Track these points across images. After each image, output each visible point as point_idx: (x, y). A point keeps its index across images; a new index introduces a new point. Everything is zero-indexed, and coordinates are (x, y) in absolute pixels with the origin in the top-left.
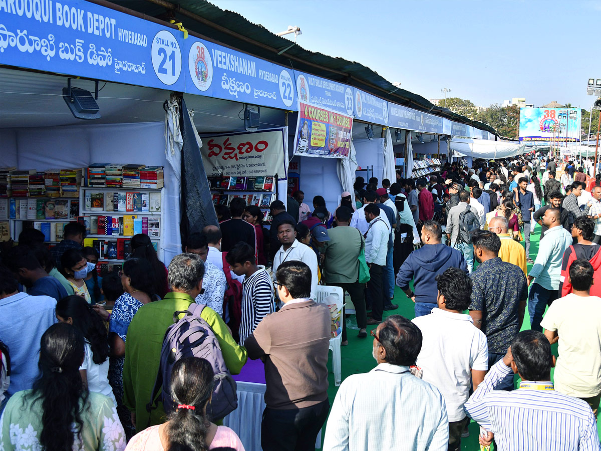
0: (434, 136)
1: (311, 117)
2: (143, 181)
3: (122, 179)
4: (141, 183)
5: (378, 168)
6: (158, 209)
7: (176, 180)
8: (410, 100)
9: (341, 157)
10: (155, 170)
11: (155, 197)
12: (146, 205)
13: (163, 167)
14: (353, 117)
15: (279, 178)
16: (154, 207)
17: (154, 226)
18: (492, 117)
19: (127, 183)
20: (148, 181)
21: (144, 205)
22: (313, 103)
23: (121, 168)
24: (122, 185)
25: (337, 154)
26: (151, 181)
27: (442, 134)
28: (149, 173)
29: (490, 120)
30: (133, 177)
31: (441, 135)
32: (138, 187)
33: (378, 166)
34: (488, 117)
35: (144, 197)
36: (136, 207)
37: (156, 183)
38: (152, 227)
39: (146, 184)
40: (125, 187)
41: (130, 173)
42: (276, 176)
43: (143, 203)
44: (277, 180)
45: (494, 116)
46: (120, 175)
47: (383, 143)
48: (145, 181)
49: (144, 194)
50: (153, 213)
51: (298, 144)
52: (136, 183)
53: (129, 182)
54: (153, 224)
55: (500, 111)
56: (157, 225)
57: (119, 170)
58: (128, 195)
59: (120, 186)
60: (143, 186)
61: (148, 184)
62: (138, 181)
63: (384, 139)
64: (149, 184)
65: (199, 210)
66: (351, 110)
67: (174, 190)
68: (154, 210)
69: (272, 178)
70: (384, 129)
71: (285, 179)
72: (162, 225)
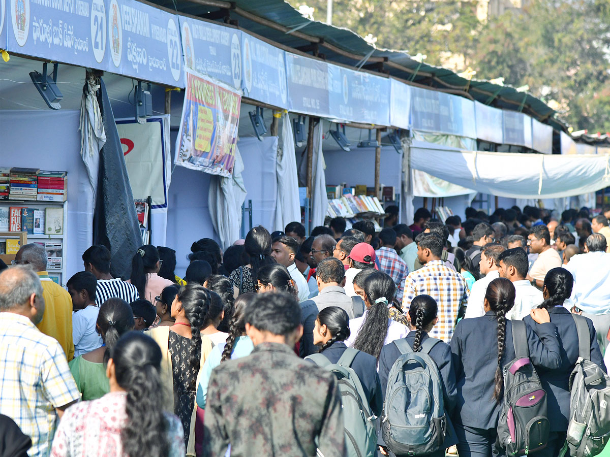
0: (370, 130)
1: (197, 98)
2: (40, 190)
3: (8, 188)
4: (38, 193)
5: (263, 206)
6: (58, 231)
7: (90, 189)
8: (322, 40)
9: (225, 174)
10: (62, 176)
11: (54, 214)
12: (39, 225)
13: (66, 173)
14: (240, 93)
15: (153, 203)
16: (52, 227)
17: (55, 254)
18: (548, 41)
19: (16, 193)
20: (50, 191)
21: (37, 225)
22: (199, 71)
23: (7, 172)
24: (8, 196)
25: (222, 167)
26: (54, 191)
27: (388, 125)
28: (52, 179)
29: (540, 53)
30: (27, 185)
31: (384, 129)
32: (33, 199)
33: (263, 202)
34: (532, 38)
35: (38, 214)
36: (25, 228)
37: (62, 194)
38: (50, 255)
39: (46, 195)
40: (13, 198)
41: (21, 179)
42: (149, 200)
43: (35, 223)
44: (151, 207)
45: (556, 37)
46: (6, 182)
47: (275, 149)
48: (45, 190)
49: (36, 210)
50: (52, 237)
51: (182, 145)
52: (31, 193)
53: (19, 192)
54: (52, 252)
55: (587, 14)
56: (59, 253)
57: (5, 175)
58: (12, 210)
59: (4, 197)
60: (40, 197)
61: (49, 195)
62: (34, 191)
63: (276, 138)
64: (51, 195)
65: (123, 232)
66: (239, 78)
67: (86, 204)
68: (53, 232)
69: (143, 204)
70: (278, 116)
71: (164, 206)
72: (64, 253)
